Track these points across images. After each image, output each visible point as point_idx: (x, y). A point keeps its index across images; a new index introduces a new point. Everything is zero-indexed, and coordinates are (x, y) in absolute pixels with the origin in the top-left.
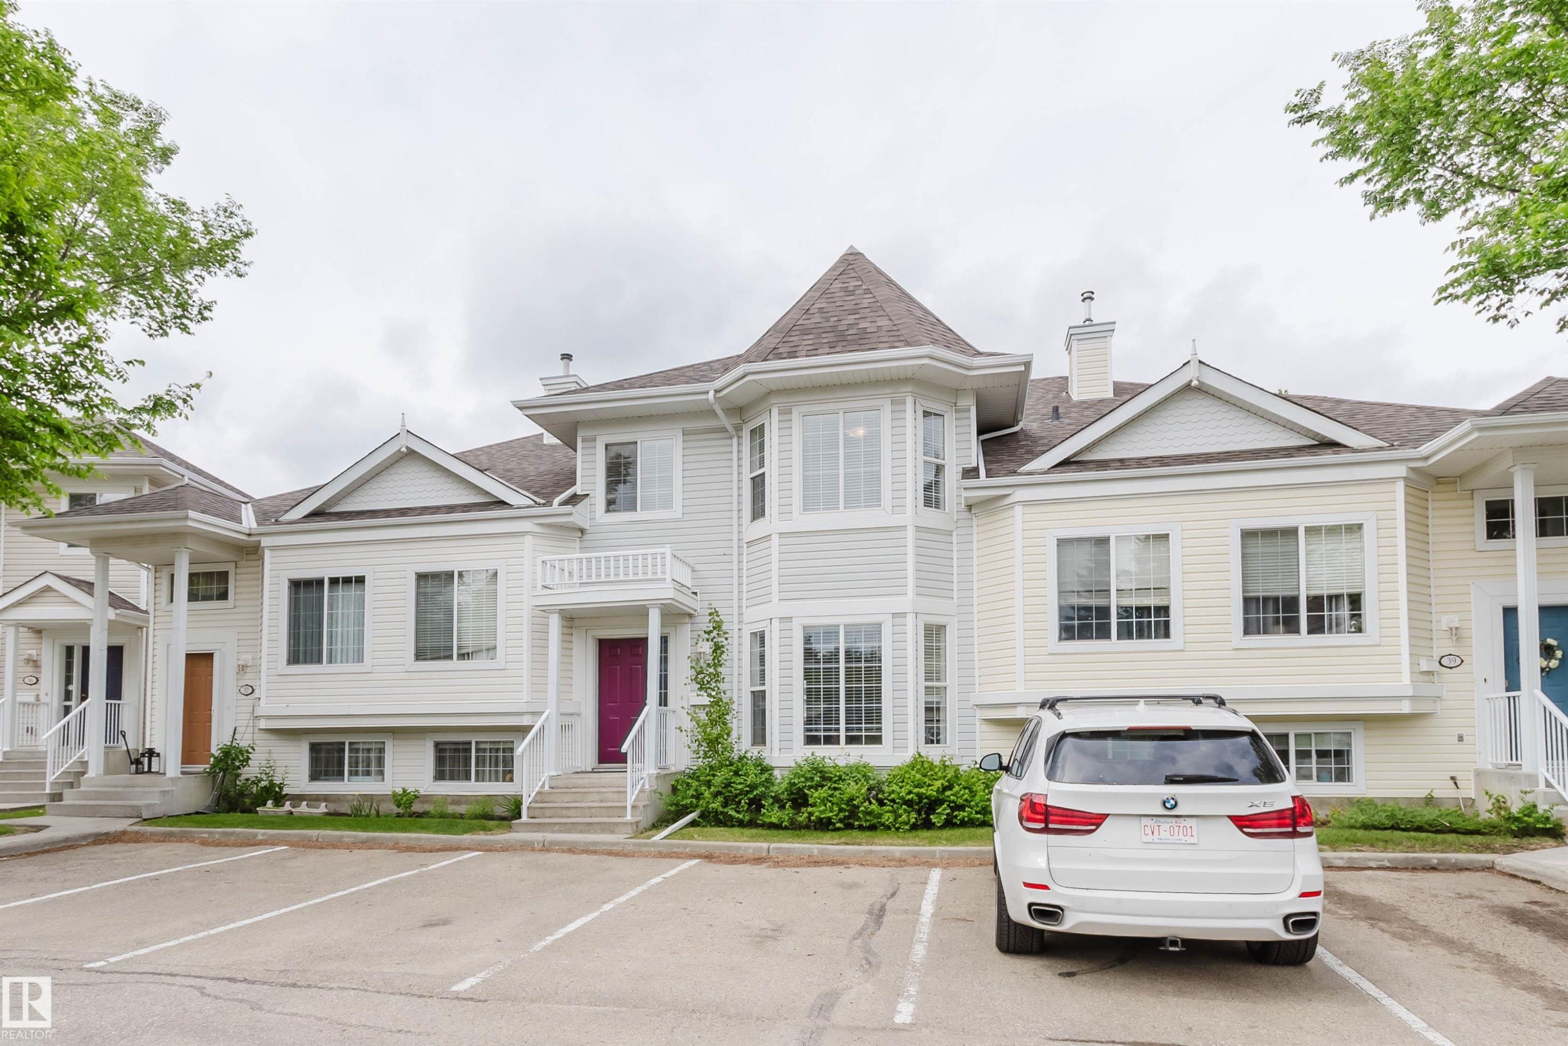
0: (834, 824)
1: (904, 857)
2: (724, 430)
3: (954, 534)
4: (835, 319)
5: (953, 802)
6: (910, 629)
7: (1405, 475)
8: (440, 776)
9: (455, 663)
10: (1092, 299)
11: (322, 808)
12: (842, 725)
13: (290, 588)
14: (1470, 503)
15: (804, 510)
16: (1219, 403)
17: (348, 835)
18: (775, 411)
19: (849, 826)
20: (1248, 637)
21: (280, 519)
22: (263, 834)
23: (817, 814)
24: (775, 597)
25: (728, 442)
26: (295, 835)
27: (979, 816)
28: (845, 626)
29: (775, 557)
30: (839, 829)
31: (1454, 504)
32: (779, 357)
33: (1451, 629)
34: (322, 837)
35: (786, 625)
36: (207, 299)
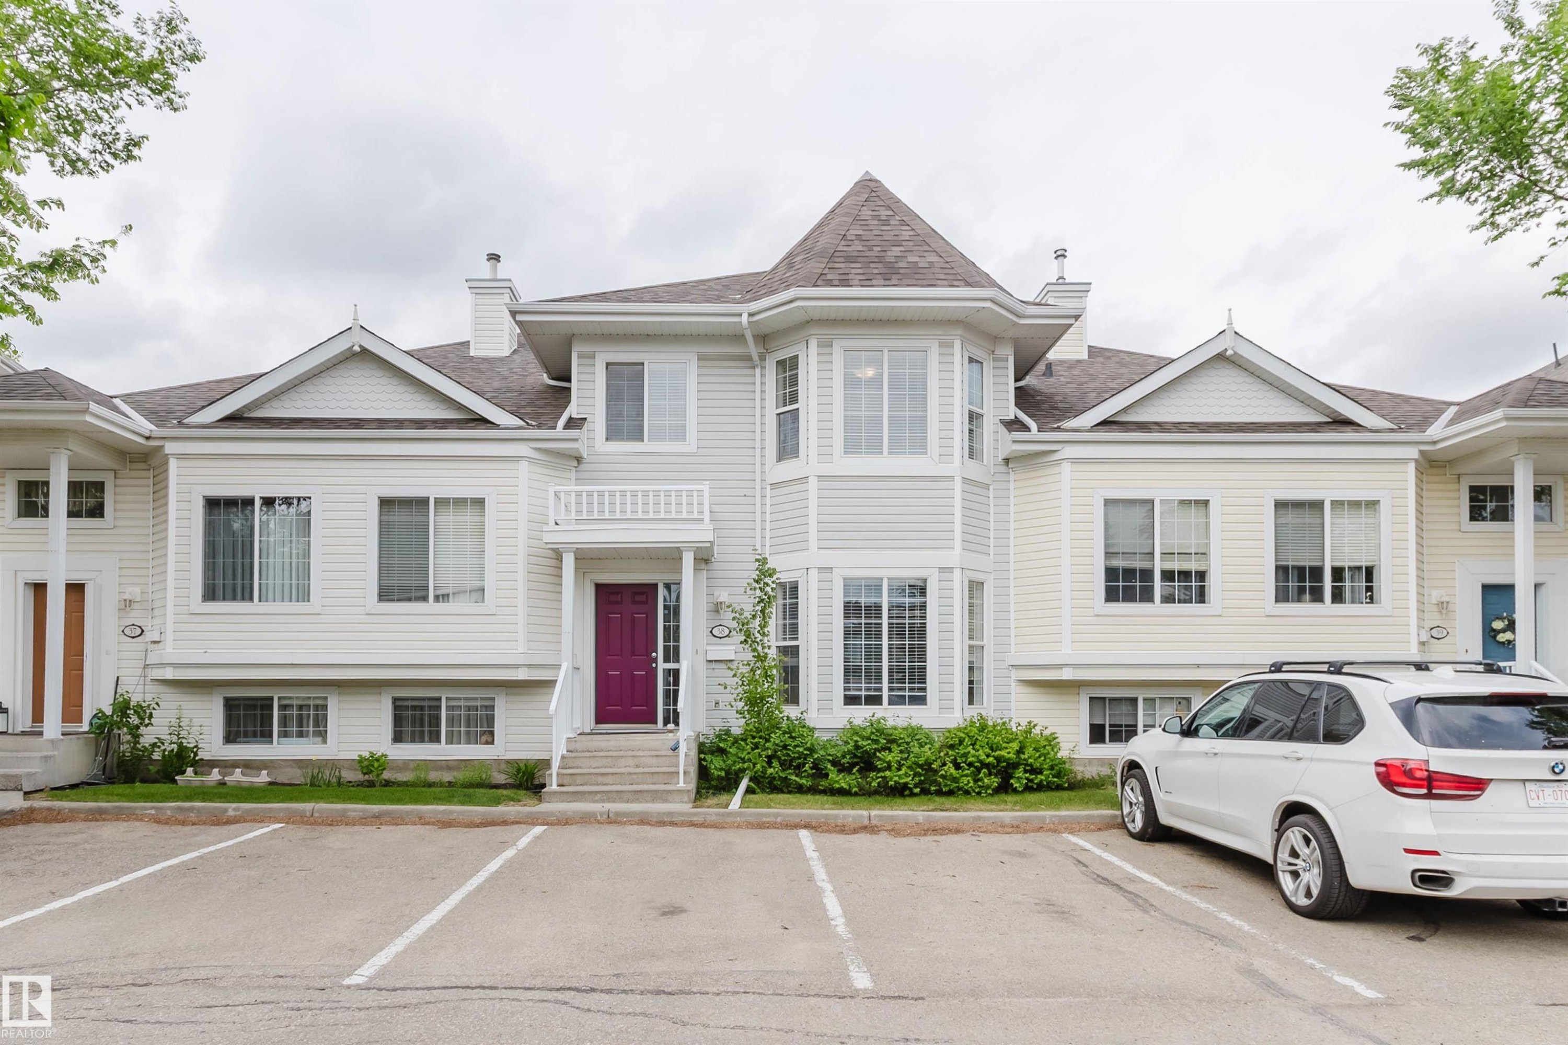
0: (911, 789)
1: (1015, 823)
2: (748, 358)
3: (991, 487)
4: (879, 249)
5: (1031, 765)
6: (957, 585)
7: (1417, 457)
8: (398, 738)
9: (431, 606)
10: (1064, 256)
11: (264, 777)
12: (885, 685)
13: (205, 507)
14: (1456, 486)
15: (846, 453)
16: (1246, 374)
17: (355, 808)
18: (813, 343)
19: (925, 792)
20: (1279, 605)
21: (185, 421)
22: (234, 809)
23: (896, 779)
24: (813, 544)
25: (749, 371)
26: (280, 810)
27: (1055, 779)
28: (889, 579)
29: (813, 502)
30: (916, 795)
31: (1441, 486)
32: (830, 283)
33: (1442, 603)
34: (318, 811)
35: (827, 576)
36: (136, 133)
